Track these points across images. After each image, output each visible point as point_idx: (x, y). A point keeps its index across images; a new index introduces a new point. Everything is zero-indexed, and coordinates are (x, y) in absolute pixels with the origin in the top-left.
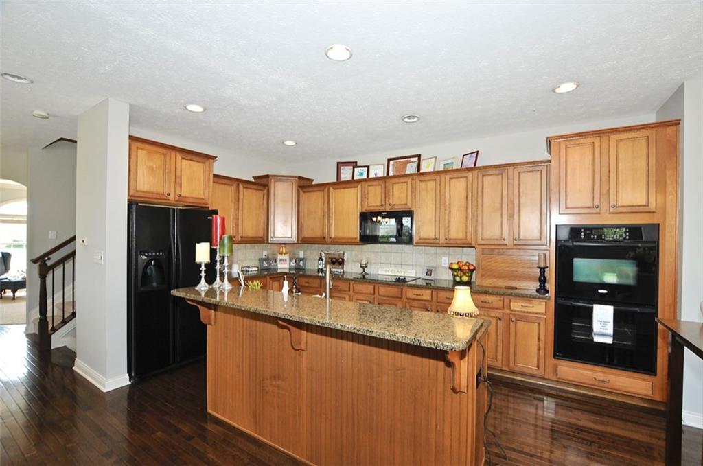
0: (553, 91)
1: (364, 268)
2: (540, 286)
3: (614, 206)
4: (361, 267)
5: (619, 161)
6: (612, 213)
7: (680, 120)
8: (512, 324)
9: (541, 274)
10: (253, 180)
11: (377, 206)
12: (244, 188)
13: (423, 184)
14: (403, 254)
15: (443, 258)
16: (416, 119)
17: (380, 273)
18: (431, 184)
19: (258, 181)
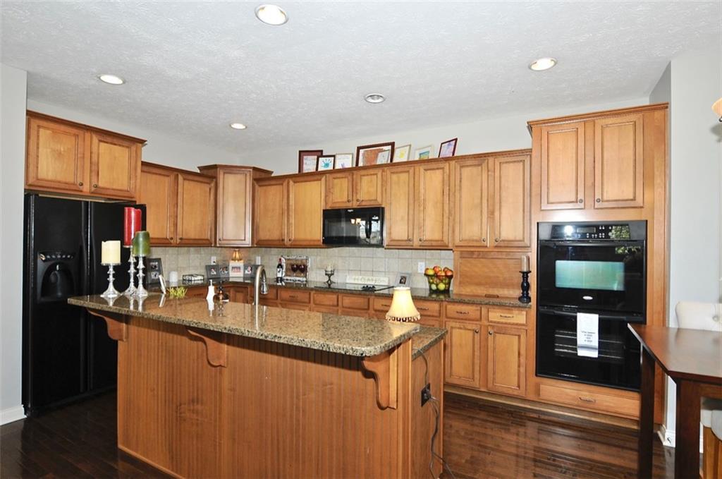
0: (530, 68)
1: (329, 276)
2: (523, 293)
3: (599, 201)
4: (326, 274)
5: (605, 149)
6: (597, 209)
7: (668, 104)
8: (490, 338)
9: (524, 280)
10: (199, 171)
11: (343, 202)
12: (184, 179)
13: (395, 177)
14: (374, 259)
15: (419, 263)
16: (380, 100)
17: (348, 281)
18: (404, 177)
19: (205, 172)
